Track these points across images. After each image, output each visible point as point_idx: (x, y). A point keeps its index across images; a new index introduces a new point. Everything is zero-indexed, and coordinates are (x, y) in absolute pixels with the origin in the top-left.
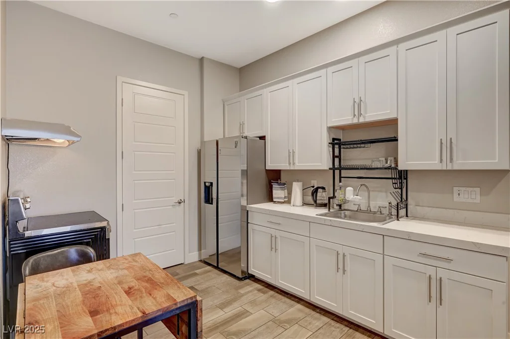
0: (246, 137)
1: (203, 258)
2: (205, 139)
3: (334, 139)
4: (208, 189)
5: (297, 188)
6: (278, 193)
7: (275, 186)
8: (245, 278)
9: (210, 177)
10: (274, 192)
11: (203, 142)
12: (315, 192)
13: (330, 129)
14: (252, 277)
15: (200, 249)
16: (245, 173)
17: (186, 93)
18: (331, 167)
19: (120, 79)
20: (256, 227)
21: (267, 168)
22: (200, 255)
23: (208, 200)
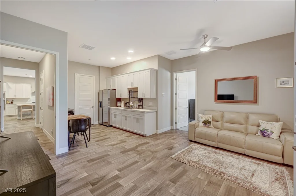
0: (110, 90)
1: (99, 123)
2: (100, 90)
3: (130, 91)
4: (101, 103)
5: (123, 103)
6: (119, 104)
7: (118, 102)
8: (109, 126)
9: (101, 100)
10: (118, 104)
11: (99, 90)
12: (126, 103)
13: (128, 89)
14: (111, 126)
15: (98, 121)
16: (109, 99)
17: (94, 77)
18: (129, 97)
19: (76, 74)
20: (112, 113)
21: (116, 98)
22: (98, 122)
23: (101, 107)
